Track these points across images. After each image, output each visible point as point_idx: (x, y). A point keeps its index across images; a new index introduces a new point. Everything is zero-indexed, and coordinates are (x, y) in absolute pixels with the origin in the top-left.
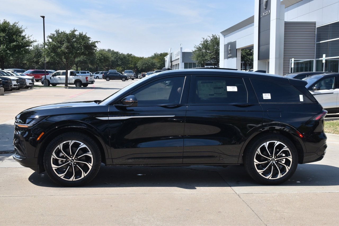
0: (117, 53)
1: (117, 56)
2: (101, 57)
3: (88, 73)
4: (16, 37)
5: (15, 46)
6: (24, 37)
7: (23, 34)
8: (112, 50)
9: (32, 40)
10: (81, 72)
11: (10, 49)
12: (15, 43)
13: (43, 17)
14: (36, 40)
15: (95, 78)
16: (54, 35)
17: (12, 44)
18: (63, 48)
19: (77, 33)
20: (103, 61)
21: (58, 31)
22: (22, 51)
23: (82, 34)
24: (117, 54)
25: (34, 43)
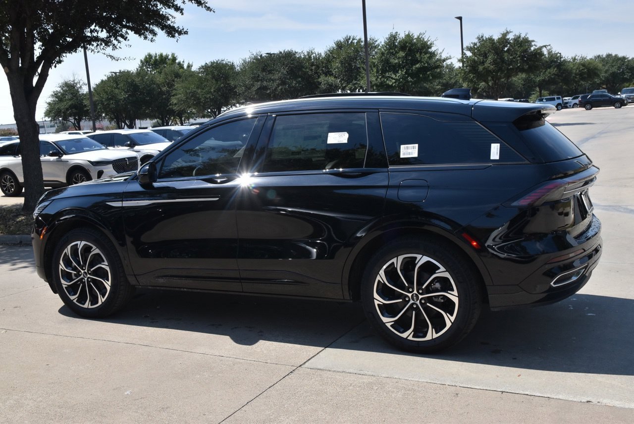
0: (624, 59)
1: (623, 64)
2: (583, 69)
3: (558, 98)
4: (421, 55)
5: (419, 69)
6: (433, 55)
7: (433, 49)
8: (614, 55)
9: (444, 56)
10: (545, 99)
11: (412, 75)
12: (418, 66)
13: (460, 18)
14: (450, 56)
15: (572, 107)
16: (475, 44)
17: (414, 68)
18: (489, 63)
19: (510, 37)
20: (586, 76)
21: (482, 37)
22: (429, 76)
23: (519, 37)
24: (622, 61)
25: (447, 61)
